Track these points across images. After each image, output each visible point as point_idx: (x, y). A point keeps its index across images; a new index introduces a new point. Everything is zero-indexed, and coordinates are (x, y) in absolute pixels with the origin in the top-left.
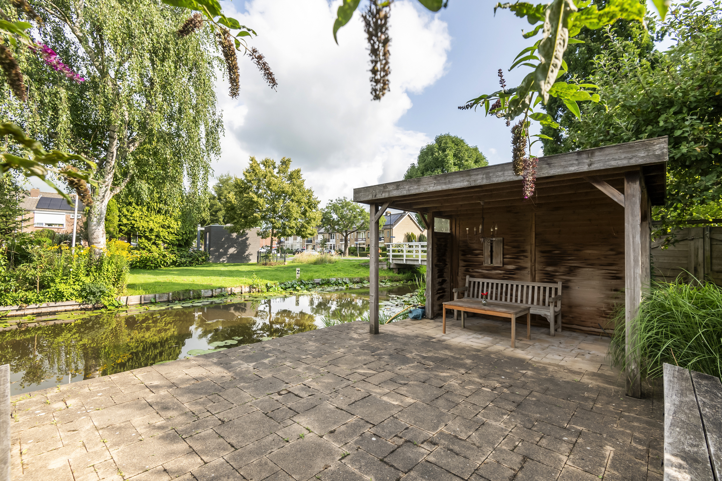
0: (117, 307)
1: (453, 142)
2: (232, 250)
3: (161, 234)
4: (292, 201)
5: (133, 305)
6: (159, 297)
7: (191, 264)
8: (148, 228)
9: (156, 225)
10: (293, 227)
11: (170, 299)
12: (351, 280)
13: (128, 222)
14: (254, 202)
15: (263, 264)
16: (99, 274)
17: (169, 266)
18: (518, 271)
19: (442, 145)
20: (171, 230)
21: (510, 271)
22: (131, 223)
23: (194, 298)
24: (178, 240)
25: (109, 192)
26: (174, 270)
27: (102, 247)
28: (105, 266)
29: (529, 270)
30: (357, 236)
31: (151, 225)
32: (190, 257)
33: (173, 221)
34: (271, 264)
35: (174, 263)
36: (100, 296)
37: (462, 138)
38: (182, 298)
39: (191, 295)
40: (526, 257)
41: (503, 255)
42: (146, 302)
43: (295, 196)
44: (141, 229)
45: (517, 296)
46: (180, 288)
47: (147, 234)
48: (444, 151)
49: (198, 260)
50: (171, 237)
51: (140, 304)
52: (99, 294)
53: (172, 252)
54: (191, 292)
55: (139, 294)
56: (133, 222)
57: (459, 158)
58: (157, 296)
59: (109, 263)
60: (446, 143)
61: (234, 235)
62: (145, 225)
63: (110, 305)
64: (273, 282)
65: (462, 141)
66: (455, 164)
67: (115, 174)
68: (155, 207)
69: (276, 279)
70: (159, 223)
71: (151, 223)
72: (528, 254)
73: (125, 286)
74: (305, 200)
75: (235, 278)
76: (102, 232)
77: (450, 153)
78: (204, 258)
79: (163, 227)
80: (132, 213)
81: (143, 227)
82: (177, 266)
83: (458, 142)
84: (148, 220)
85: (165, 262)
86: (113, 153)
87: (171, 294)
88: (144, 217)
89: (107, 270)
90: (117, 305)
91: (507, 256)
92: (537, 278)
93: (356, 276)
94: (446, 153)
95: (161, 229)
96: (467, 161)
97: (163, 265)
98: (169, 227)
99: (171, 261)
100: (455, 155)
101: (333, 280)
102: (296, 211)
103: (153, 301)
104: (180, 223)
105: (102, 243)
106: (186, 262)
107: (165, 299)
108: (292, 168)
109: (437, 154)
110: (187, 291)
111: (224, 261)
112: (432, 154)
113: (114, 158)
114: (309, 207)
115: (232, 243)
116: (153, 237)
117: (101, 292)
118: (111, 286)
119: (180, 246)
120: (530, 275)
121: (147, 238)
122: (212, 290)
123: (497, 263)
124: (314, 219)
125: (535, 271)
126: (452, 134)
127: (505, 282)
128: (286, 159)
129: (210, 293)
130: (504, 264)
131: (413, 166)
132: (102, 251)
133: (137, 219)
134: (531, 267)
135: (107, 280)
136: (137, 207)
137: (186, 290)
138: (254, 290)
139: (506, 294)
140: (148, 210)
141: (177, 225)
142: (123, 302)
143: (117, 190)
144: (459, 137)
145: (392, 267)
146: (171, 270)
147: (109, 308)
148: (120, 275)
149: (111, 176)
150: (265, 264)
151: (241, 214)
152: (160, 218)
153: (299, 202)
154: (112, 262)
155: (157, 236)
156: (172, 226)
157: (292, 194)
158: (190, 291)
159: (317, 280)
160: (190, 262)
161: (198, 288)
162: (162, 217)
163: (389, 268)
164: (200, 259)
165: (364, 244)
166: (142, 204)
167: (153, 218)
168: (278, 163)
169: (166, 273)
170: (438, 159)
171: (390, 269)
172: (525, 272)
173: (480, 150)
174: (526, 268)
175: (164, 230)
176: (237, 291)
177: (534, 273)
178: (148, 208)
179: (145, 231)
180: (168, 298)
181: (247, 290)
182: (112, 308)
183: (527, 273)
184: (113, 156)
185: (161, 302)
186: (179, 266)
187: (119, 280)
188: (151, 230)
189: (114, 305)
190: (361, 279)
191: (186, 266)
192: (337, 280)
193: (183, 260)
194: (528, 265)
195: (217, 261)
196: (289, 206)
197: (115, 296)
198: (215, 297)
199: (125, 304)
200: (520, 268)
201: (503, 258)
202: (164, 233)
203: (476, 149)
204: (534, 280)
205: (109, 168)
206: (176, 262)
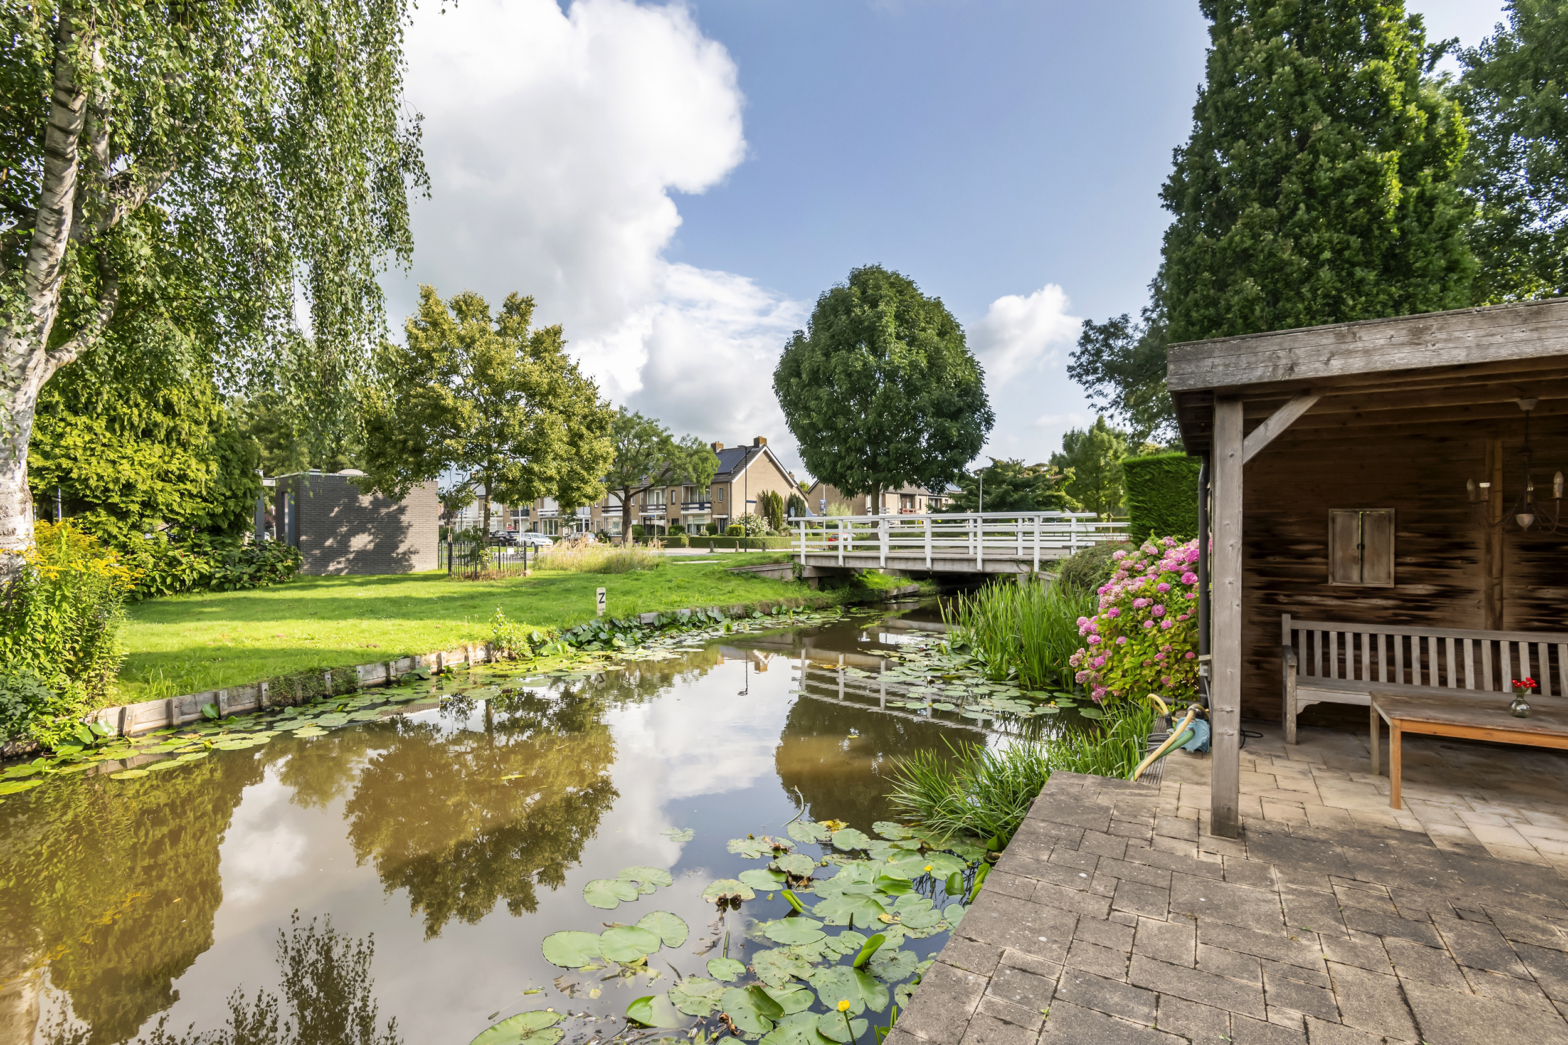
0: (87, 747)
1: (892, 285)
2: (361, 542)
3: (160, 499)
4: (551, 408)
5: (144, 734)
6: (231, 700)
7: (254, 581)
8: (116, 481)
9: (142, 471)
10: (550, 479)
11: (265, 702)
12: (724, 611)
13: (49, 464)
14: (445, 410)
15: (468, 577)
16: (16, 642)
17: (189, 590)
18: (1446, 601)
19: (870, 292)
20: (189, 486)
21: (1418, 602)
22: (59, 467)
23: (337, 693)
24: (212, 515)
25: (40, 355)
26: (211, 603)
27: (22, 547)
28: (39, 612)
29: (1482, 596)
30: (644, 500)
31: (127, 471)
32: (250, 562)
33: (193, 462)
34: (488, 577)
35: (204, 582)
36: (24, 717)
37: (911, 278)
38: (300, 694)
39: (328, 684)
40: (1472, 561)
41: (1396, 556)
42: (187, 718)
43: (556, 396)
44: (93, 483)
45: (1442, 668)
46: (289, 668)
47: (116, 499)
48: (874, 305)
49: (273, 570)
50: (189, 507)
51: (169, 727)
52: (22, 708)
53: (196, 549)
54: (328, 676)
55: (159, 695)
56: (66, 463)
57: (907, 322)
58: (223, 696)
59: (50, 600)
60: (878, 287)
61: (366, 500)
62: (108, 471)
63: (62, 741)
64: (544, 629)
65: (910, 283)
66: (899, 337)
67: (65, 292)
68: (136, 420)
69: (548, 620)
70: (151, 466)
71: (125, 465)
72: (1480, 554)
73: (110, 675)
74: (580, 409)
75: (428, 622)
76: (19, 496)
77: (888, 309)
78: (290, 563)
79: (164, 476)
80: (61, 436)
81: (100, 478)
82: (213, 590)
83: (902, 287)
84: (112, 456)
85: (175, 577)
86: (60, 212)
87: (265, 686)
88: (99, 448)
89: (47, 627)
90: (88, 739)
91: (1408, 560)
92: (1507, 619)
93: (733, 601)
94: (880, 308)
95: (159, 485)
96: (924, 330)
97: (171, 587)
98: (182, 478)
99: (195, 575)
100: (898, 317)
101: (684, 613)
102: (558, 434)
103: (210, 712)
104: (214, 467)
105: (21, 533)
106: (240, 579)
107: (248, 704)
108: (536, 325)
109: (858, 311)
110: (316, 673)
111: (339, 571)
112: (848, 312)
113: (65, 234)
114: (589, 428)
115: (361, 520)
116: (135, 508)
117: (26, 700)
118: (63, 679)
119: (215, 530)
120: (1483, 612)
121: (112, 509)
122: (387, 666)
123: (1377, 579)
124: (605, 460)
125: (1501, 599)
126: (888, 268)
127: (1398, 632)
128: (519, 298)
129: (379, 675)
130: (1398, 580)
131: (799, 337)
132: (20, 561)
133: (79, 454)
134: (1491, 587)
135: (44, 660)
136: (71, 419)
137: (312, 670)
138: (498, 655)
139: (1408, 663)
140: (110, 428)
141: (208, 472)
142: (108, 726)
143: (70, 353)
144: (903, 274)
145: (806, 574)
146: (203, 604)
147: (63, 751)
148: (92, 639)
149: (50, 297)
150: (474, 576)
151: (405, 442)
152: (153, 453)
153: (568, 415)
154: (64, 598)
155: (144, 505)
156: (192, 475)
157: (549, 393)
158: (323, 671)
159: (648, 617)
160: (252, 577)
161: (342, 662)
162: (158, 449)
163: (799, 578)
164: (279, 566)
165: (661, 518)
166: (88, 408)
167: (129, 452)
168: (496, 310)
169: (185, 613)
170: (861, 322)
171: (801, 580)
172: (1469, 602)
173: (948, 307)
174: (1471, 591)
175: (169, 487)
176: (453, 661)
177: (1498, 605)
178: (111, 421)
179: (107, 490)
180: (259, 700)
181: (481, 655)
182: (75, 751)
183: (1475, 608)
184: (60, 224)
185: (236, 714)
186: (220, 588)
187: (89, 655)
188: (128, 488)
189: (77, 741)
190: (746, 607)
191: (243, 588)
192: (694, 613)
193: (232, 572)
194: (1480, 583)
195: (319, 572)
196: (543, 421)
197: (80, 709)
198: (399, 683)
199: (114, 733)
200: (1451, 593)
201: (1397, 564)
202: (167, 495)
203: (938, 304)
204: (1497, 625)
205: (44, 266)
206: (211, 576)
